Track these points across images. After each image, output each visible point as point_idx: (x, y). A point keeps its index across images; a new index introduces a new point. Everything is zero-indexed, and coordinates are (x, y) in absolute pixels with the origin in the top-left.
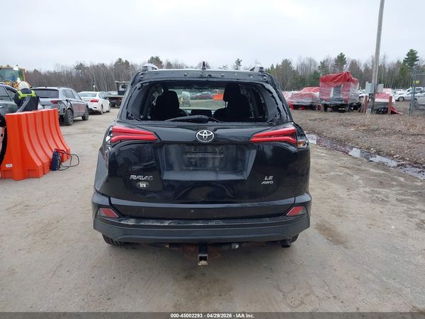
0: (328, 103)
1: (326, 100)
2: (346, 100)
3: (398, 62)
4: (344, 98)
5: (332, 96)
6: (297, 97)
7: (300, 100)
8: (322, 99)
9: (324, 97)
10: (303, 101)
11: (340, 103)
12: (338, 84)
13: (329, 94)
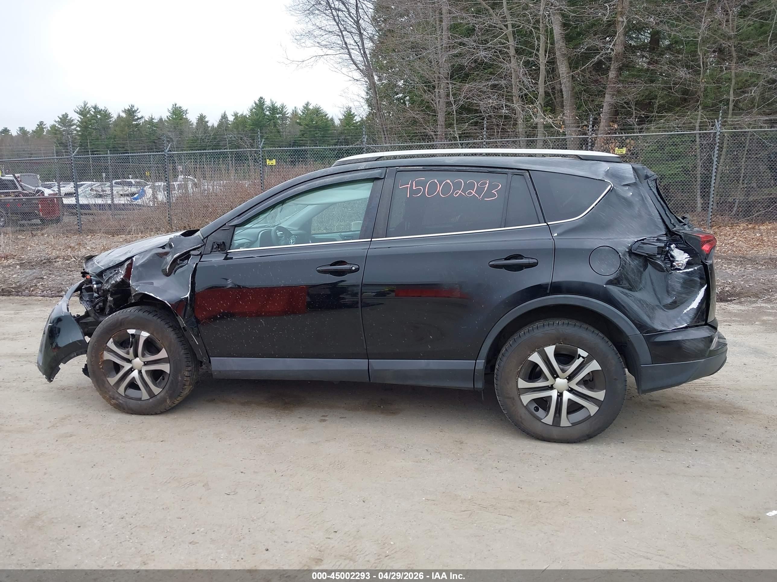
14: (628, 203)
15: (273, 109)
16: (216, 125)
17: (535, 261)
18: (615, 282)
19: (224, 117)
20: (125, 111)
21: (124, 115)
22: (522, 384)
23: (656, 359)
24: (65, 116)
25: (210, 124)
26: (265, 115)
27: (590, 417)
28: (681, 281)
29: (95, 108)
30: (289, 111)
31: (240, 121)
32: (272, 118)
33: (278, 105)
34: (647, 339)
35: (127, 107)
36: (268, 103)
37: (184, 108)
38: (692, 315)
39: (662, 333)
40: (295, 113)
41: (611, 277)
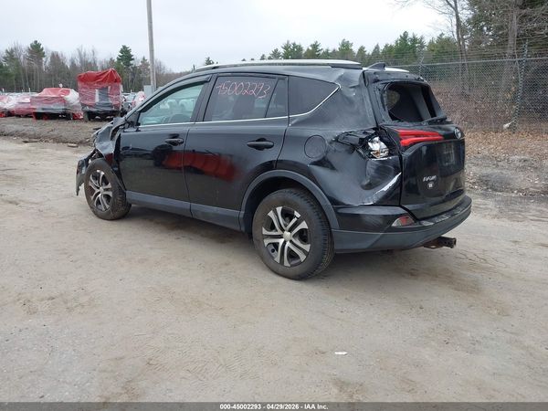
0: (94, 110)
1: (90, 106)
2: (116, 106)
3: (111, 59)
4: (114, 103)
5: (97, 100)
6: (41, 102)
7: (46, 106)
8: (84, 105)
9: (87, 102)
10: (52, 106)
11: (110, 109)
12: (105, 85)
13: (93, 98)
14: (350, 102)
15: (414, 40)
16: (371, 53)
17: (271, 144)
18: (320, 163)
19: (377, 47)
20: (311, 46)
21: (311, 48)
22: (265, 232)
23: (342, 227)
24: (276, 50)
25: (367, 53)
26: (407, 45)
27: (301, 263)
28: (375, 167)
29: (294, 44)
30: (427, 41)
31: (389, 49)
32: (413, 47)
33: (418, 37)
34: (336, 210)
35: (313, 43)
36: (410, 36)
37: (350, 42)
38: (380, 196)
39: (348, 206)
40: (431, 43)
41: (315, 160)
